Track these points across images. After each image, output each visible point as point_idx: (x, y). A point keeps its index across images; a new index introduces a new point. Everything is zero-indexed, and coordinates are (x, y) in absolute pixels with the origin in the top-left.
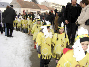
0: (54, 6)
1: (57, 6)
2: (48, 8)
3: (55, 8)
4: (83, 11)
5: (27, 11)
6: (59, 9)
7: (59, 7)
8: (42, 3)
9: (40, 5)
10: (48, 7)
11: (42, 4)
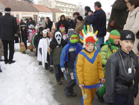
0: (58, 5)
1: (63, 6)
2: (49, 9)
3: (61, 8)
4: (130, 17)
5: (18, 15)
6: (67, 10)
7: (67, 6)
8: (40, 2)
9: (37, 5)
10: (50, 7)
11: (40, 4)
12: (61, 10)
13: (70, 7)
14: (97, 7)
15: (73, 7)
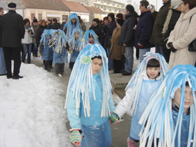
0: (99, 3)
1: (105, 4)
2: (86, 7)
3: (102, 7)
5: (40, 15)
6: (110, 10)
7: (110, 5)
12: (102, 10)
13: (116, 6)
14: (144, 7)
15: (120, 7)
